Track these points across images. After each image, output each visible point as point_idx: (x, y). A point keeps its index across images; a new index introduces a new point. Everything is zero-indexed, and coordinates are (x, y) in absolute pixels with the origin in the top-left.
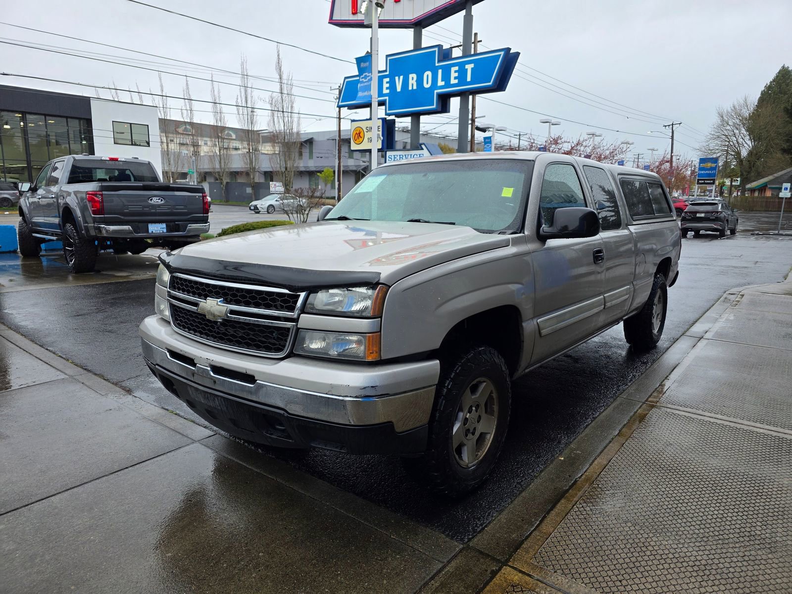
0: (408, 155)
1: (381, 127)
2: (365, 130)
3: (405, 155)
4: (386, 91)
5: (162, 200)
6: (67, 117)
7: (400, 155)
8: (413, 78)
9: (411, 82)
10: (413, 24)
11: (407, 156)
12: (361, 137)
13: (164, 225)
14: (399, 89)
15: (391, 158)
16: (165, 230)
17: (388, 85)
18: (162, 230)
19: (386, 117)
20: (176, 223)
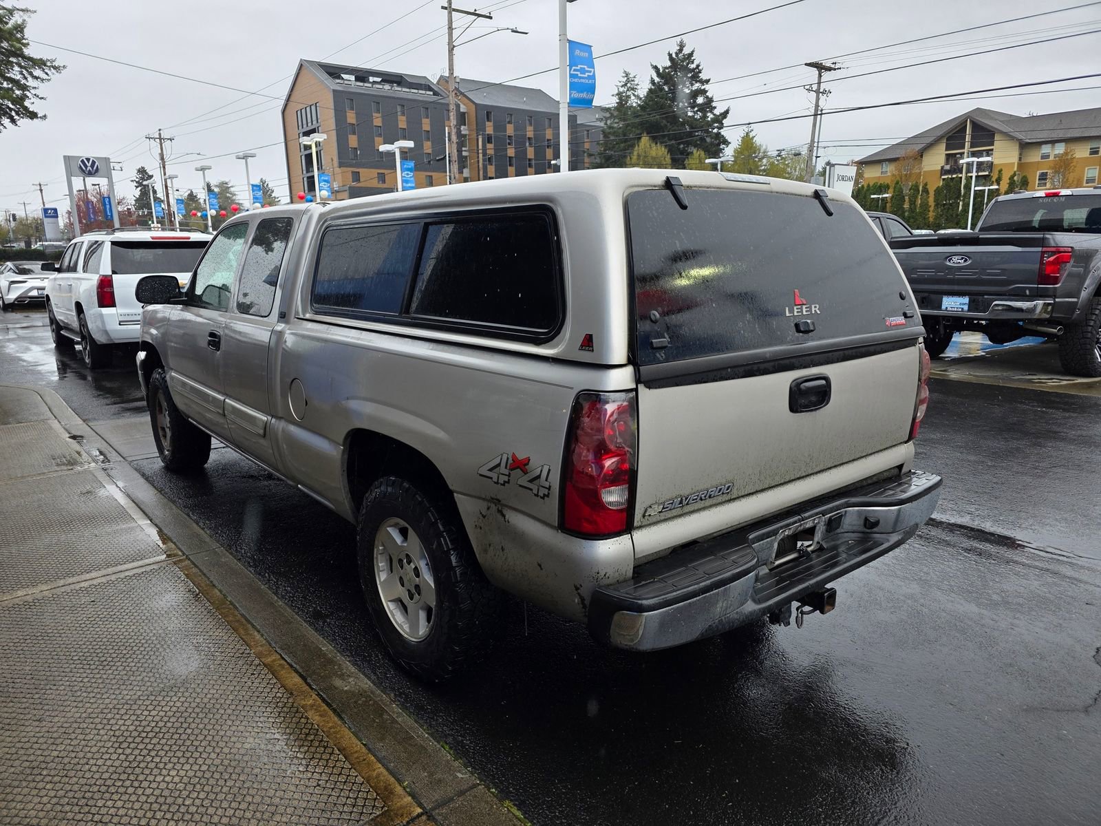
5: (966, 261)
13: (966, 300)
16: (966, 308)
18: (962, 306)
20: (986, 297)
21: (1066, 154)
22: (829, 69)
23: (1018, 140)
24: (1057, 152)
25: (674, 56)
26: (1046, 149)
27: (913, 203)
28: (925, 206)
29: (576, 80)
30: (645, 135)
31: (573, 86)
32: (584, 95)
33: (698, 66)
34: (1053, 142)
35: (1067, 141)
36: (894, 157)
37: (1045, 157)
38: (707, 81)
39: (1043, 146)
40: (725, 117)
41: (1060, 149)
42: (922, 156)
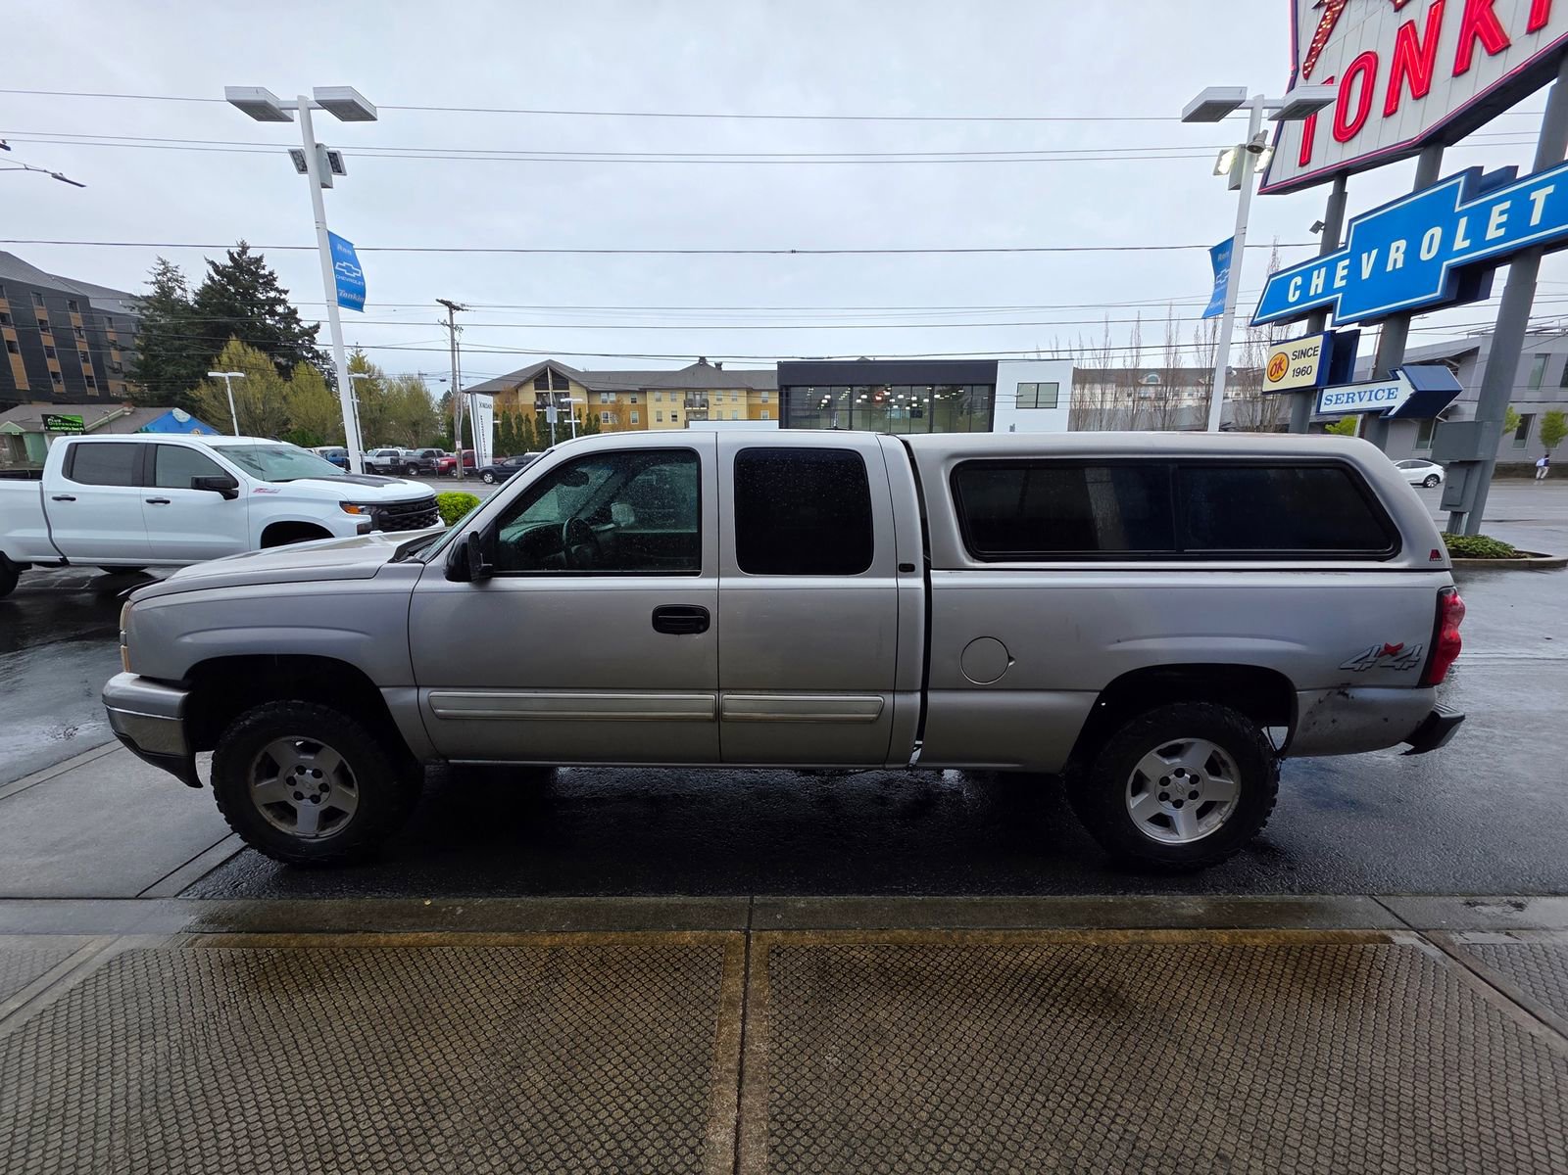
0: (1365, 392)
1: (1320, 349)
2: (1291, 357)
3: (1359, 393)
4: (1339, 283)
6: (972, 385)
7: (1348, 394)
8: (1398, 248)
9: (1392, 255)
10: (1415, 147)
11: (1362, 394)
12: (1282, 370)
14: (1366, 274)
15: (1331, 400)
17: (1345, 272)
19: (1334, 328)
21: (619, 401)
22: (458, 309)
23: (586, 388)
24: (612, 399)
25: (236, 255)
26: (604, 396)
27: (519, 429)
28: (529, 432)
29: (343, 278)
30: (234, 338)
31: (340, 284)
32: (353, 297)
33: (271, 274)
34: (608, 392)
35: (616, 392)
36: (495, 390)
37: (605, 402)
38: (286, 292)
39: (602, 394)
40: (316, 332)
41: (613, 397)
42: (517, 391)
